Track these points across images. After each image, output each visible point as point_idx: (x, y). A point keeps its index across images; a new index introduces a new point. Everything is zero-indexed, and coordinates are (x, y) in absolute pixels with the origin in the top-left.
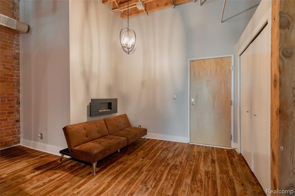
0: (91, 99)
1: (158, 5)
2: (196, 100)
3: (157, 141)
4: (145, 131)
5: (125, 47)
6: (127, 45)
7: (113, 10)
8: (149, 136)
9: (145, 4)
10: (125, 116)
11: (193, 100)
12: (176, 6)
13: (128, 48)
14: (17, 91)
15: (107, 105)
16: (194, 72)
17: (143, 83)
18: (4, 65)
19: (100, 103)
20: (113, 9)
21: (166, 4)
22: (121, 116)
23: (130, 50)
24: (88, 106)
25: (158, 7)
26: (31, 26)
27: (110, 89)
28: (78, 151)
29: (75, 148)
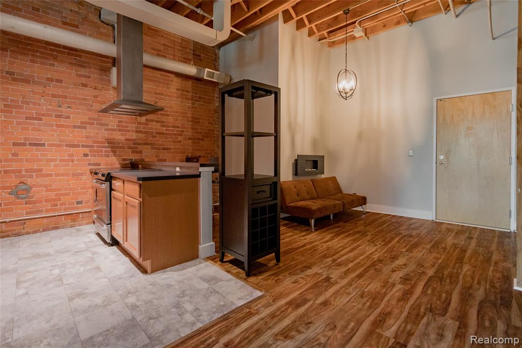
0: (298, 155)
1: (384, 26)
2: (447, 157)
3: (382, 215)
4: (363, 201)
5: (342, 92)
6: (344, 89)
7: (320, 42)
8: (370, 208)
9: (366, 29)
10: (334, 179)
11: (442, 157)
12: (413, 23)
13: (346, 93)
14: (217, 146)
15: (311, 164)
16: (444, 116)
17: (360, 136)
18: (208, 120)
19: (306, 160)
20: (319, 40)
21: (398, 23)
22: (329, 178)
23: (348, 95)
24: (293, 164)
25: (386, 27)
26: (233, 77)
27: (315, 143)
28: (293, 207)
29: (290, 205)
